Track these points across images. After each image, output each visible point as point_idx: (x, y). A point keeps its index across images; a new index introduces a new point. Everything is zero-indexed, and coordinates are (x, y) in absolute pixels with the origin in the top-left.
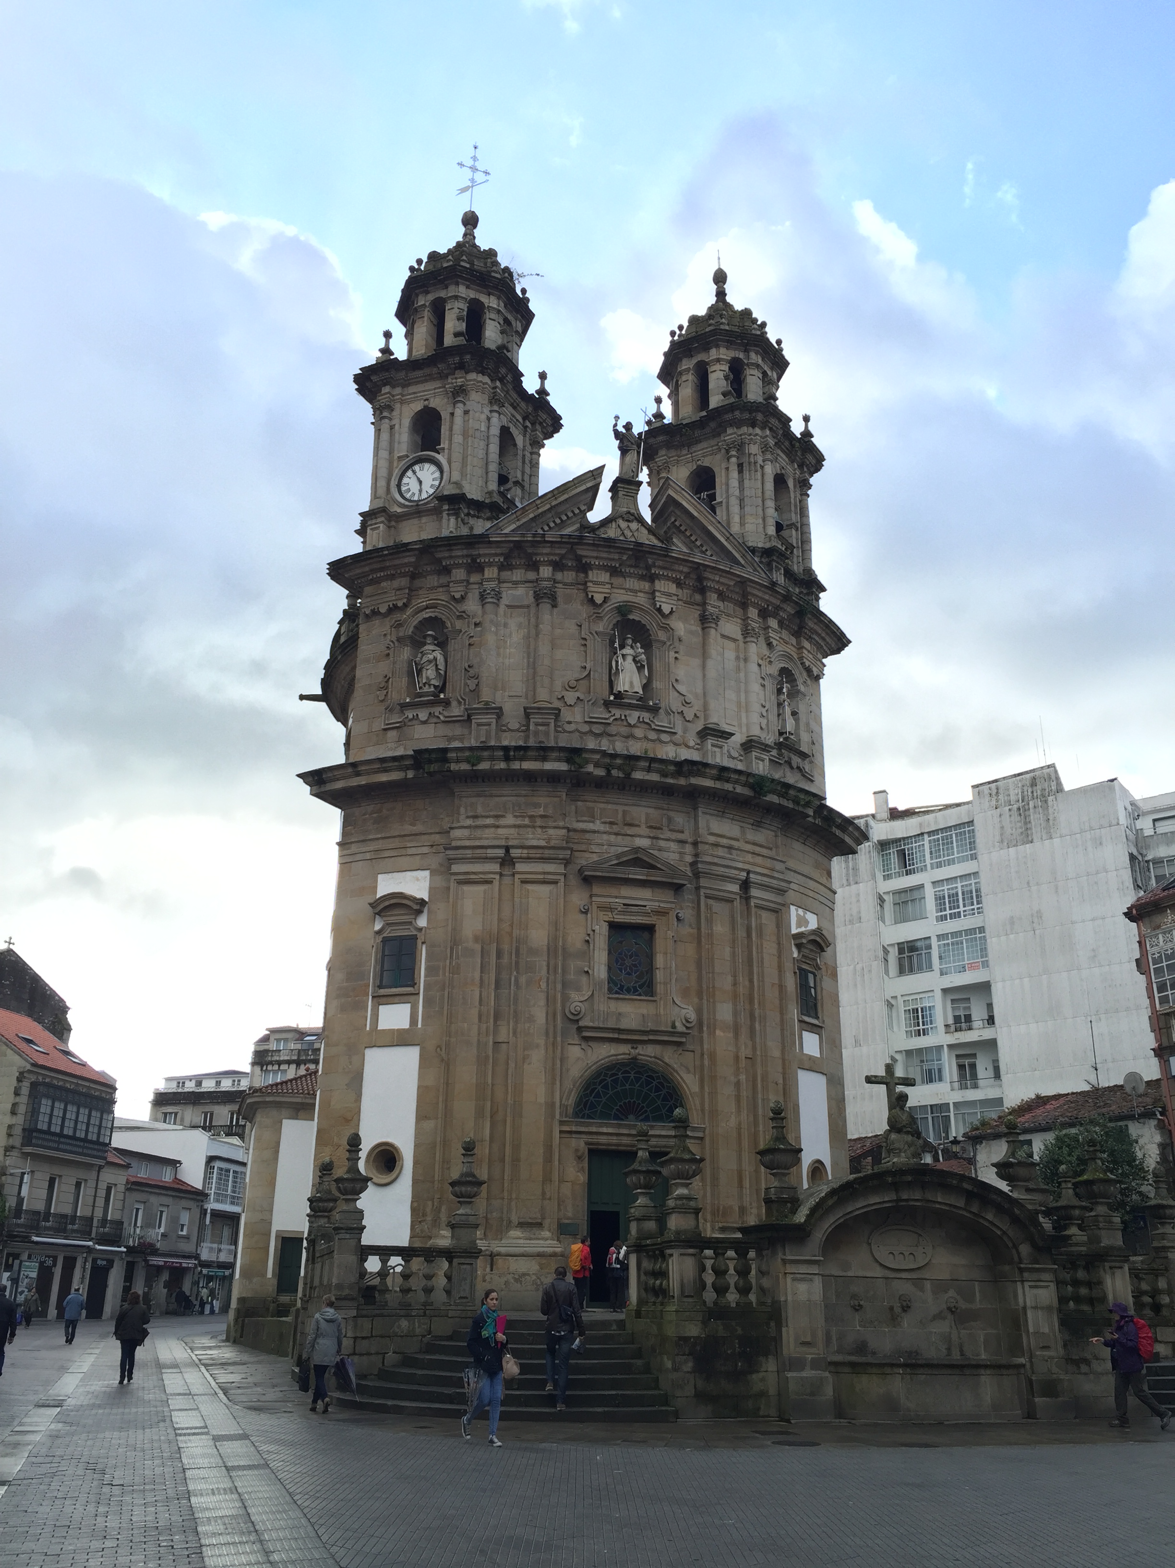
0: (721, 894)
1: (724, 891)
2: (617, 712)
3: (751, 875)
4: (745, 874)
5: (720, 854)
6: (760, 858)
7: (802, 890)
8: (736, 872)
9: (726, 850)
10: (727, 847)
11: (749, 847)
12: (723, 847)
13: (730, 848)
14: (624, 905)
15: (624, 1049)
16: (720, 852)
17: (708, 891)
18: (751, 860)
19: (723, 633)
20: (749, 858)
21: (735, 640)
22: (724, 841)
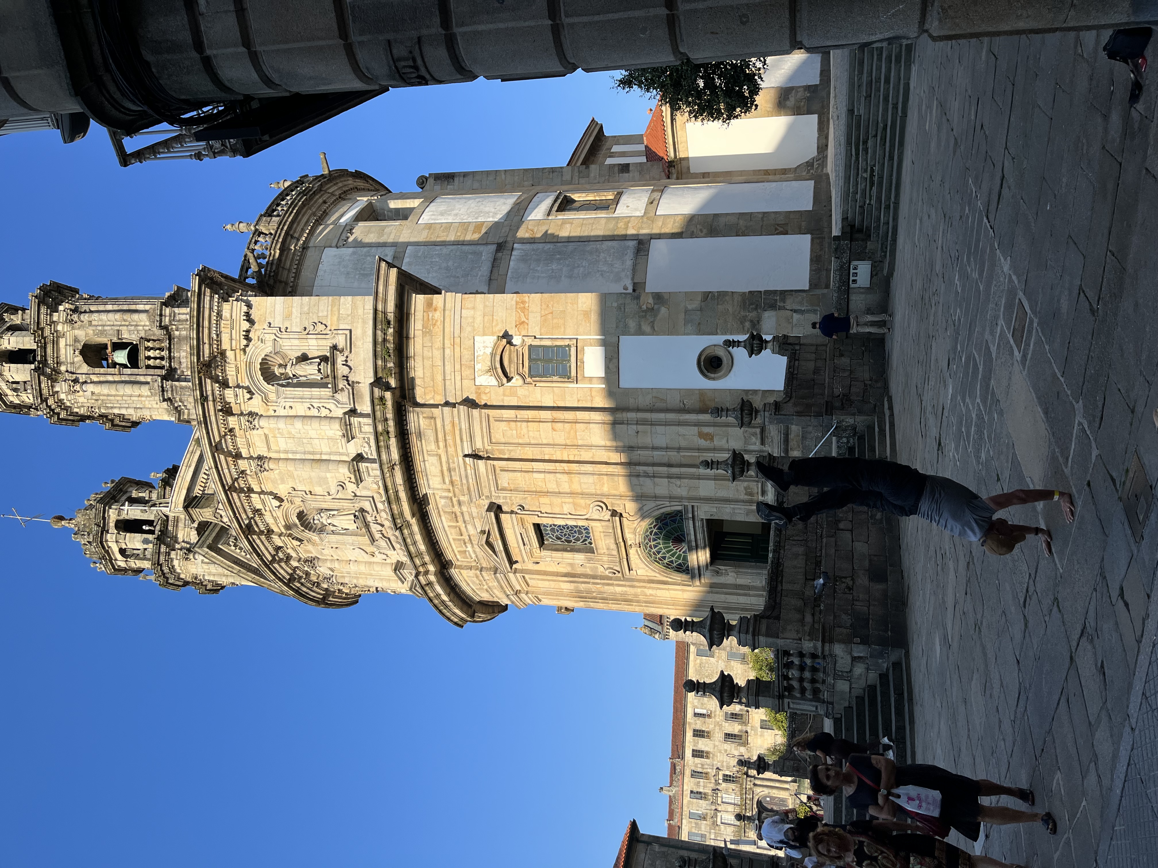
0: (490, 477)
1: (487, 476)
2: (377, 536)
3: (467, 453)
4: (467, 459)
5: (458, 479)
6: (447, 438)
7: (458, 367)
8: (468, 468)
9: (453, 473)
10: (450, 472)
11: (441, 444)
12: (451, 476)
13: (449, 470)
14: (524, 545)
15: (632, 552)
16: (456, 478)
17: (492, 489)
18: (453, 449)
19: (266, 449)
20: (451, 450)
21: (266, 436)
22: (446, 473)
